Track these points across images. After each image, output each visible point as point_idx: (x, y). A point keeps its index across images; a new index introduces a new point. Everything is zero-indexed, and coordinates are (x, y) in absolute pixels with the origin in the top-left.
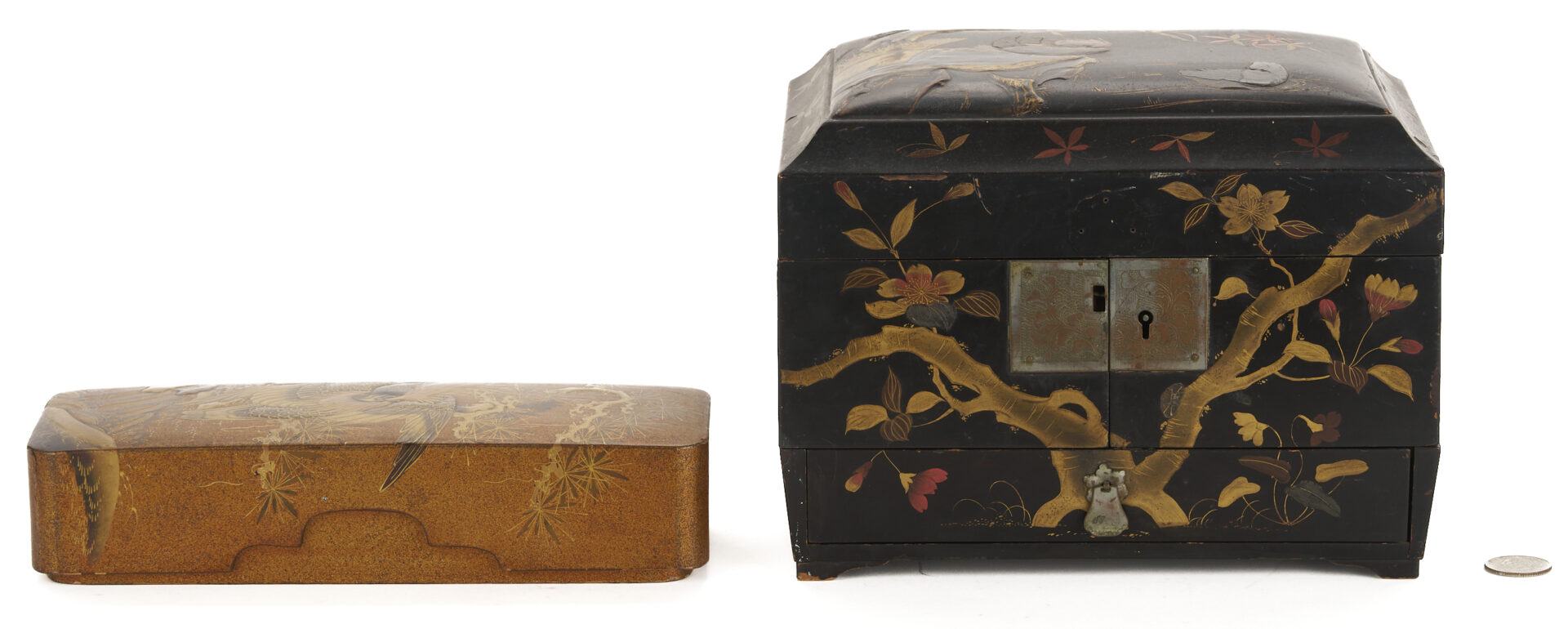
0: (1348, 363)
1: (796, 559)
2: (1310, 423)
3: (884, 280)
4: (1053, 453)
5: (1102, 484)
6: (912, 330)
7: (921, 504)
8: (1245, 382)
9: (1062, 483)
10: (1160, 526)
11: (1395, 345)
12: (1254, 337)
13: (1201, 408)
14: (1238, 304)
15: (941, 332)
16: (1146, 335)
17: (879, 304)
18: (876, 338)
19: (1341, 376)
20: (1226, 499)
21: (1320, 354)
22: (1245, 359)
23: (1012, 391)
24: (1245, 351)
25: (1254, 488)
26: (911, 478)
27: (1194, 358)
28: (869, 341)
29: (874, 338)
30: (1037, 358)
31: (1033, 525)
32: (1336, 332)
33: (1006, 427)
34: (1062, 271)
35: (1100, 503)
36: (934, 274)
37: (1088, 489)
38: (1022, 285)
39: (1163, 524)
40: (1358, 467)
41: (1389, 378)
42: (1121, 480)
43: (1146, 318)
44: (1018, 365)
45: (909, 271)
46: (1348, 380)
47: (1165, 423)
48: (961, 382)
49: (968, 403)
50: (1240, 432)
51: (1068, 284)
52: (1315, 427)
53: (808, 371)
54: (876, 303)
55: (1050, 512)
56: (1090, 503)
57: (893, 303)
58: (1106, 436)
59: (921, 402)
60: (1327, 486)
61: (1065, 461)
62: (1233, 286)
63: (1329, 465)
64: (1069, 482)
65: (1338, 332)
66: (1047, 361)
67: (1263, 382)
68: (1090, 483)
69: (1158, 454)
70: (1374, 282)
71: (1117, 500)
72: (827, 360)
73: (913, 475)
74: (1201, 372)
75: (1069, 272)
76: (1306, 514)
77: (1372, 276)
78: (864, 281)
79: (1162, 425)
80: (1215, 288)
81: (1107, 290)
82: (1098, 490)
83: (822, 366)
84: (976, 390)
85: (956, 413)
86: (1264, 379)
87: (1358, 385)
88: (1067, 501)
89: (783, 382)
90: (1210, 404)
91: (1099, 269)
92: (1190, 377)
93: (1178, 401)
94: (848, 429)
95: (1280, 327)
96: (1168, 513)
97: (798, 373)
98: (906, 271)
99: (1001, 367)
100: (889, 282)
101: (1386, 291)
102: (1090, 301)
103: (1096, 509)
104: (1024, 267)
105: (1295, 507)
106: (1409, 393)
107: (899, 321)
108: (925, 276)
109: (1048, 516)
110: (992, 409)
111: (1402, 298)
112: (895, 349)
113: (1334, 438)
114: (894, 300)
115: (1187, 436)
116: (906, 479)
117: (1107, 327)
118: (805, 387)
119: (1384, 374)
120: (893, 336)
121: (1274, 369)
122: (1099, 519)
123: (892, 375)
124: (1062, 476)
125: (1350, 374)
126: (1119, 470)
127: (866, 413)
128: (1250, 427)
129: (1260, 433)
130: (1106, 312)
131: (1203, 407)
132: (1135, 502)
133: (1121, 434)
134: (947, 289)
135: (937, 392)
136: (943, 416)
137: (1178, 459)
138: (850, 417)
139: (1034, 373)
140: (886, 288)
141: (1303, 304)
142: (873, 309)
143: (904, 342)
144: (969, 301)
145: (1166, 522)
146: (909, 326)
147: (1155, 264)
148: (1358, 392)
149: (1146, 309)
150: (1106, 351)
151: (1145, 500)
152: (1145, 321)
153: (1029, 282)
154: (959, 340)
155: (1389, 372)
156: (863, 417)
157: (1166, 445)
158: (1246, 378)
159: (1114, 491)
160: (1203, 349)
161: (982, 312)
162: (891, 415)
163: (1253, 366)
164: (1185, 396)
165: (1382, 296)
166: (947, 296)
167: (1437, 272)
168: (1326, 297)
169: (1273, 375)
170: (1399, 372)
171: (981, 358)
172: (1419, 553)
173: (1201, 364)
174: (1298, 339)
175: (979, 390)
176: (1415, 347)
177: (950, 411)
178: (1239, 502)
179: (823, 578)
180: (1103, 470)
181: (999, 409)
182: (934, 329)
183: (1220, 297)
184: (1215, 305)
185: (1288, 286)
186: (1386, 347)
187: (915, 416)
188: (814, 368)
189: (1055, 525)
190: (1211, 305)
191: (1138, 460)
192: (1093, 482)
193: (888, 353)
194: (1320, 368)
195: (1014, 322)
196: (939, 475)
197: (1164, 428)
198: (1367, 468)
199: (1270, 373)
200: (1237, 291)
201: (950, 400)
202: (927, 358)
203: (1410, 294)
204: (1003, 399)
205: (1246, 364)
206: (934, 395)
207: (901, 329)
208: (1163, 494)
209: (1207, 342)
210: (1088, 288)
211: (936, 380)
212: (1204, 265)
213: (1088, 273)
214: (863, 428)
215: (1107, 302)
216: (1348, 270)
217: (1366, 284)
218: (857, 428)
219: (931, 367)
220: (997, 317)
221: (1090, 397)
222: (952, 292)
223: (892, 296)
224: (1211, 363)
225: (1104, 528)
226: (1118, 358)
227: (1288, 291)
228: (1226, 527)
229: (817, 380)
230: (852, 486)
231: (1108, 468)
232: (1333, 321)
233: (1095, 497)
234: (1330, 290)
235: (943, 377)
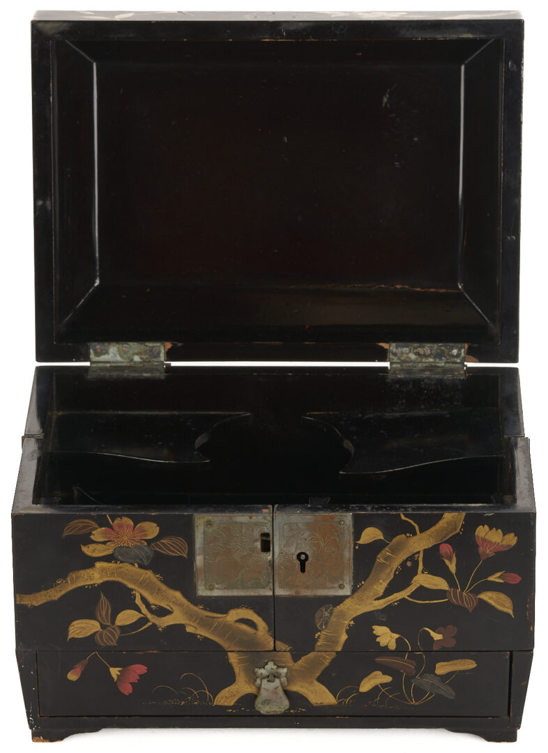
0: (463, 590)
1: (31, 727)
2: (432, 634)
3: (96, 529)
4: (229, 653)
5: (268, 677)
6: (119, 565)
7: (127, 689)
8: (381, 604)
9: (237, 675)
10: (315, 705)
11: (499, 577)
12: (388, 571)
13: (347, 622)
14: (376, 547)
15: (141, 566)
16: (303, 570)
17: (92, 547)
18: (90, 571)
19: (457, 600)
20: (366, 686)
21: (440, 583)
22: (381, 587)
23: (198, 610)
24: (381, 581)
25: (388, 679)
26: (119, 671)
27: (341, 587)
28: (84, 573)
29: (88, 571)
30: (216, 586)
31: (215, 704)
32: (452, 567)
33: (193, 636)
34: (236, 523)
35: (267, 690)
36: (135, 525)
37: (257, 678)
38: (205, 533)
39: (317, 703)
40: (470, 665)
41: (495, 602)
42: (283, 675)
43: (303, 557)
44: (202, 591)
45: (116, 522)
46: (462, 602)
47: (319, 633)
48: (158, 603)
49: (164, 618)
50: (378, 640)
51: (241, 532)
52: (437, 637)
53: (37, 595)
54: (89, 545)
55: (227, 695)
56: (259, 688)
57: (103, 545)
58: (272, 642)
59: (127, 617)
60: (444, 678)
61: (239, 659)
62: (371, 534)
63: (446, 663)
64: (242, 674)
65: (455, 568)
66: (225, 588)
67: (396, 604)
68: (259, 674)
69: (311, 655)
70: (482, 531)
71: (280, 688)
72: (52, 587)
73: (120, 669)
74: (347, 597)
75: (242, 523)
76: (429, 696)
77: (481, 527)
78: (79, 530)
79: (317, 635)
80: (357, 535)
81: (271, 536)
82: (265, 681)
83: (49, 591)
84: (169, 608)
85: (154, 625)
86: (396, 602)
87: (470, 606)
88: (241, 687)
89: (18, 603)
90: (353, 619)
91: (266, 521)
92: (340, 600)
93: (329, 618)
94: (69, 637)
95: (409, 564)
96: (320, 695)
97: (30, 596)
98: (113, 522)
99: (190, 594)
100: (99, 530)
101: (492, 538)
102: (258, 545)
103: (264, 694)
104: (206, 520)
105: (419, 693)
106: (511, 612)
107: (108, 559)
108: (128, 526)
109: (227, 697)
110: (182, 623)
111: (504, 543)
112: (106, 579)
113: (451, 644)
114: (104, 543)
115: (336, 642)
116: (114, 672)
117: (272, 564)
118: (35, 606)
119: (491, 598)
120: (103, 570)
121: (404, 594)
122: (267, 702)
123: (103, 597)
124: (237, 670)
125: (465, 598)
126: (283, 667)
127: (83, 625)
128: (386, 636)
129: (394, 641)
130: (271, 552)
131: (348, 622)
132: (295, 688)
133: (285, 642)
134: (146, 535)
135: (139, 610)
136: (143, 628)
137: (328, 659)
138: (71, 628)
139: (215, 597)
140: (98, 534)
141: (427, 547)
142: (87, 550)
143: (112, 574)
144: (163, 544)
145: (319, 702)
146: (116, 562)
147: (309, 517)
148: (470, 611)
149: (303, 551)
150: (271, 581)
151: (302, 687)
152: (303, 561)
153: (210, 530)
154: (155, 572)
155: (494, 597)
156: (81, 628)
157: (320, 649)
158: (382, 601)
159: (277, 681)
160: (348, 581)
161: (173, 552)
162: (104, 627)
163: (387, 593)
164: (334, 614)
165: (489, 541)
166: (146, 540)
167: (532, 524)
168: (445, 542)
169: (404, 598)
170: (503, 597)
171: (174, 587)
172: (517, 724)
173: (347, 591)
174: (423, 572)
175: (171, 608)
176: (515, 579)
177: (150, 624)
178: (375, 689)
179: (52, 741)
180: (270, 666)
181: (188, 622)
182: (136, 564)
183: (361, 541)
184: (357, 547)
185: (415, 534)
186: (491, 578)
187: (122, 628)
188: (42, 593)
189: (232, 704)
190: (354, 548)
191: (296, 658)
192: (262, 674)
193: (100, 581)
194: (440, 593)
195: (199, 560)
196: (140, 669)
197: (318, 637)
198: (475, 665)
199: (401, 597)
200: (374, 537)
201: (149, 616)
202: (130, 586)
203: (511, 540)
204: (191, 616)
205: (382, 591)
206: (137, 613)
207: (110, 565)
208: (316, 683)
209: (352, 575)
210: (257, 534)
211: (138, 601)
212: (348, 518)
213: (257, 524)
214: (80, 637)
215: (271, 546)
216: (462, 522)
217: (476, 533)
218: (76, 636)
219: (134, 592)
220: (185, 556)
221: (259, 614)
222: (150, 537)
223: (102, 540)
224: (354, 590)
225: (270, 708)
226: (280, 587)
227: (414, 538)
228: (365, 706)
229: (45, 601)
230: (72, 676)
231: (275, 664)
232: (450, 559)
233: (263, 686)
234: (448, 537)
235: (144, 600)
